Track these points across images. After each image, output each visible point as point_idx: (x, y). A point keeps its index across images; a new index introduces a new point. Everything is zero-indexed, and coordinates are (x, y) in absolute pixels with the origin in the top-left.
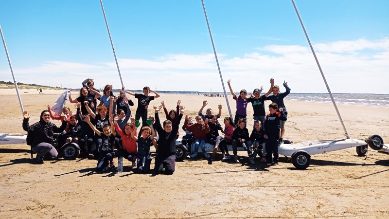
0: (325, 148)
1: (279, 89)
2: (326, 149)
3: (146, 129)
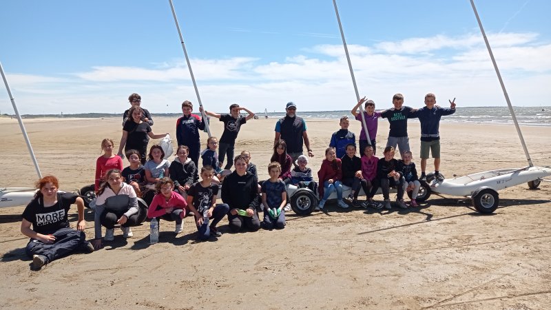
0: (506, 181)
1: (435, 98)
2: (508, 183)
3: (274, 166)
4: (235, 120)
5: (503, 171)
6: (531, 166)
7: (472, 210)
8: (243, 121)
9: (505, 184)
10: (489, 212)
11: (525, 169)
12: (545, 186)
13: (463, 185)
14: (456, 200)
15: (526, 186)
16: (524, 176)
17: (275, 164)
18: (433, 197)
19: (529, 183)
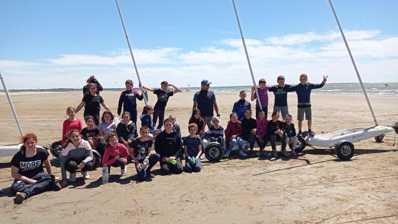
0: (359, 136)
1: (307, 77)
2: (361, 138)
3: (193, 126)
4: (165, 93)
5: (357, 129)
6: (377, 125)
7: (335, 157)
8: (171, 94)
9: (359, 138)
10: (347, 159)
11: (372, 128)
12: (387, 140)
13: (328, 139)
14: (324, 150)
15: (374, 139)
16: (372, 132)
18: (307, 148)
19: (376, 138)
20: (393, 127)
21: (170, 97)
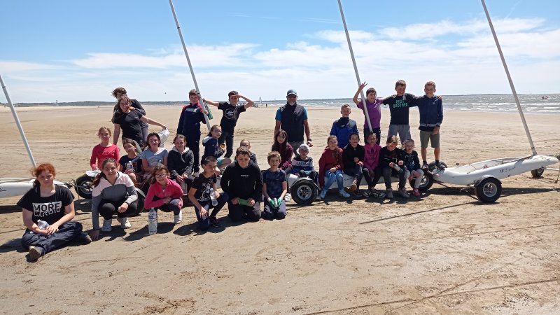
3: (274, 156)
4: (234, 107)
5: (506, 159)
6: (535, 154)
7: (474, 199)
8: (242, 109)
9: (508, 173)
10: (491, 201)
11: (528, 158)
12: (548, 175)
13: (465, 173)
14: (458, 189)
15: (529, 174)
16: (527, 164)
17: (274, 153)
18: (435, 186)
19: (532, 172)
20: (557, 157)
21: (242, 114)
